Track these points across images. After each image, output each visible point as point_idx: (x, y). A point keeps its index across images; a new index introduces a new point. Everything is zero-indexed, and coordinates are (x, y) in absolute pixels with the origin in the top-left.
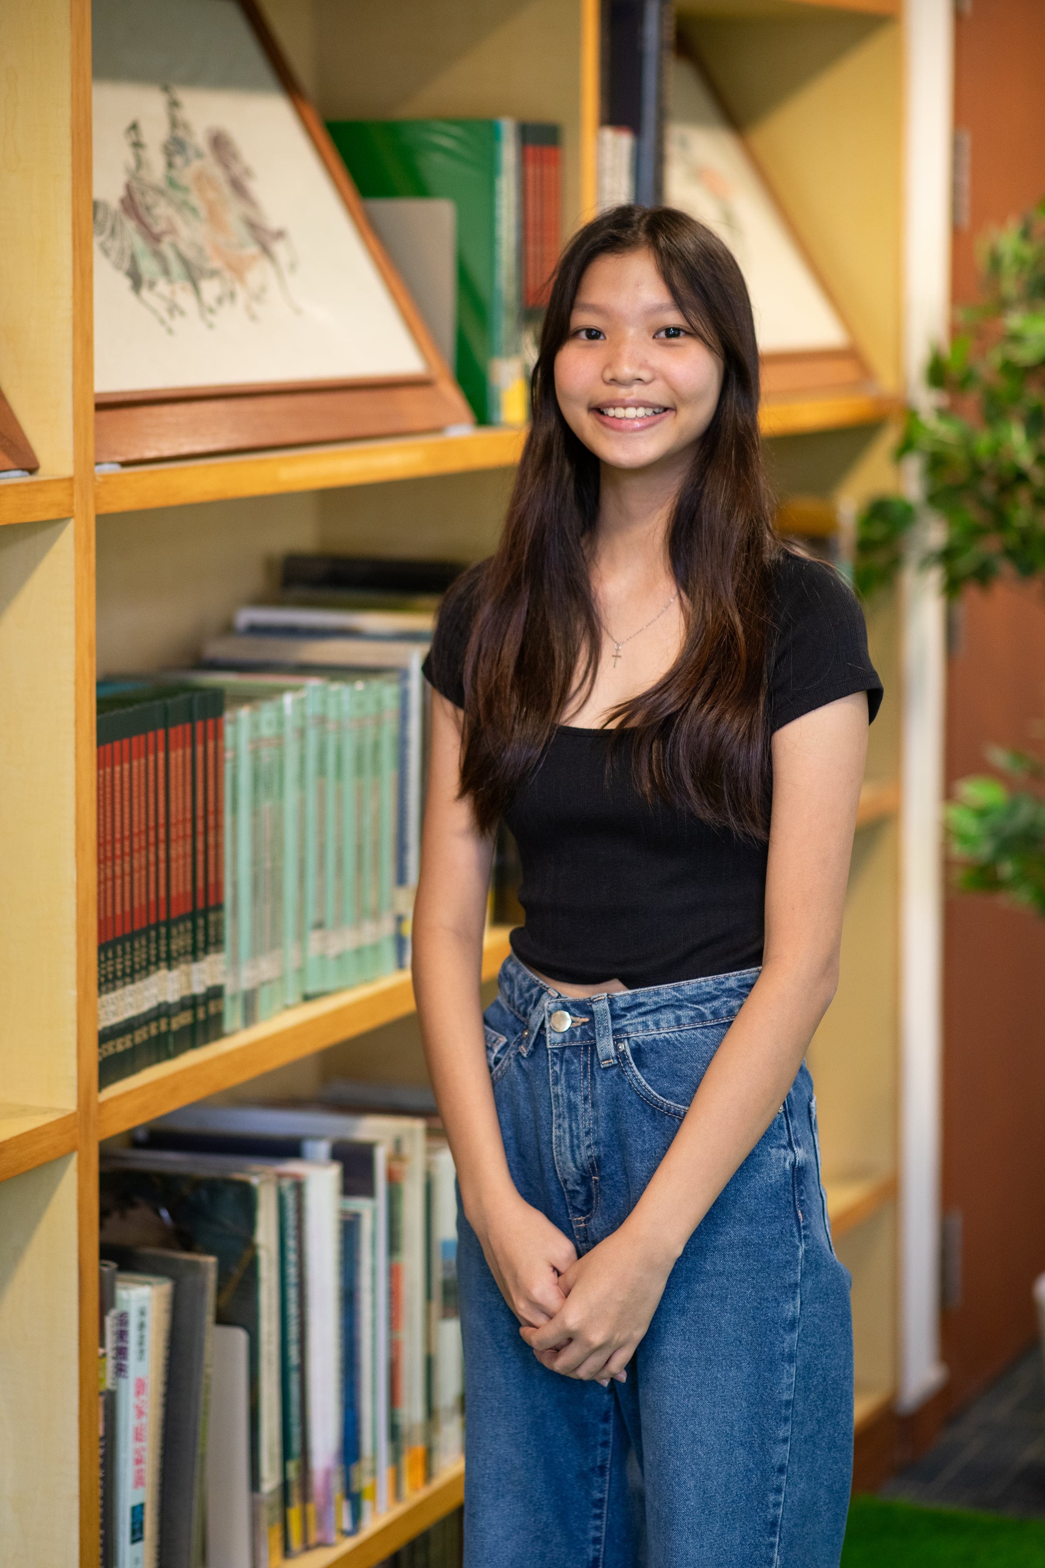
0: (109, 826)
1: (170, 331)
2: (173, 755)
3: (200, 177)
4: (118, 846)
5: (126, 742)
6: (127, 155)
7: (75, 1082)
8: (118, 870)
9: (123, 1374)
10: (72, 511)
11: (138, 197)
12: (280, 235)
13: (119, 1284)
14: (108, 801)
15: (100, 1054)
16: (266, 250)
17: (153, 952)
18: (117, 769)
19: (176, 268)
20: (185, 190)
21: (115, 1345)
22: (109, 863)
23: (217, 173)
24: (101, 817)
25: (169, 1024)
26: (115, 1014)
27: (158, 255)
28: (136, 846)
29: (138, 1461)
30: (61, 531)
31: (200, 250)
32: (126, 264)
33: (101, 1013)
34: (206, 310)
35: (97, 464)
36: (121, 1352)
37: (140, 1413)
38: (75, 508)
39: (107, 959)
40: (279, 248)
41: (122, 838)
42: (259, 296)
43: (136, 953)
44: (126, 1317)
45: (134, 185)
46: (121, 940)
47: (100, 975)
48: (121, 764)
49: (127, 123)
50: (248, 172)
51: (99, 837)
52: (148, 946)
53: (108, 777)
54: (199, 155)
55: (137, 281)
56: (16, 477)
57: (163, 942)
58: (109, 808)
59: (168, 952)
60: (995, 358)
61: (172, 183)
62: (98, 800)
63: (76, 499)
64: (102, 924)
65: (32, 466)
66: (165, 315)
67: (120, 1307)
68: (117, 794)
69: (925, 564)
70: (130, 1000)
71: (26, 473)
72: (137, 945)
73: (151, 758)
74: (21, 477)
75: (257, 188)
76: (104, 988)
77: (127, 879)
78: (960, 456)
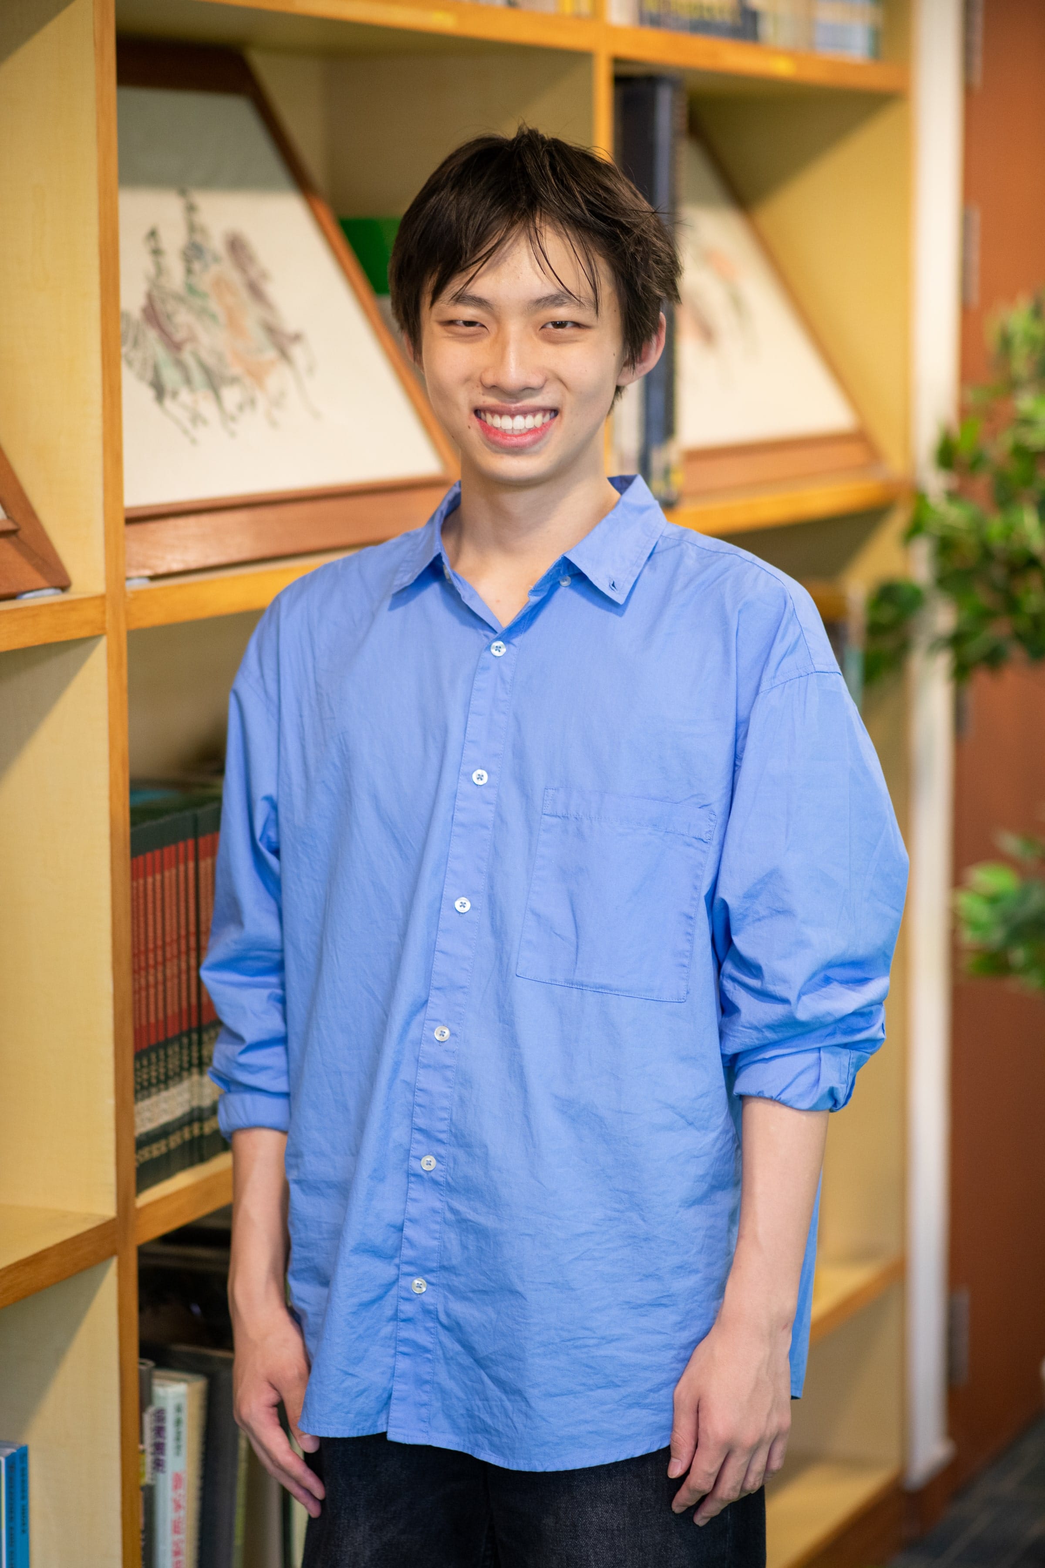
0: (142, 936)
1: (194, 441)
2: (202, 864)
3: (220, 283)
4: (151, 955)
5: (157, 853)
6: (146, 263)
7: (113, 1189)
8: (151, 979)
9: (160, 1468)
10: (103, 628)
11: (158, 306)
12: (297, 338)
13: (156, 1381)
14: (142, 913)
15: (137, 1160)
16: (284, 355)
17: (185, 1058)
18: (150, 880)
19: (197, 376)
20: (204, 296)
21: (153, 1441)
22: (143, 973)
23: (234, 277)
24: (136, 928)
25: (201, 1128)
26: (150, 1120)
27: (180, 364)
28: (168, 955)
29: (177, 1553)
30: (93, 648)
31: (220, 357)
32: (149, 375)
33: (138, 1120)
34: (228, 418)
35: (128, 579)
36: (159, 1448)
37: (178, 1506)
38: (107, 625)
39: (142, 1066)
40: (296, 352)
41: (155, 947)
42: (278, 401)
43: (170, 1060)
44: (163, 1413)
45: (155, 293)
46: (155, 1048)
47: (136, 1083)
48: (153, 875)
49: (145, 230)
50: (264, 275)
51: (133, 946)
52: (181, 1053)
53: (141, 889)
54: (216, 259)
55: (159, 390)
56: (49, 596)
57: (195, 1048)
58: (142, 919)
59: (200, 1058)
60: (1006, 441)
61: (191, 289)
62: (133, 912)
63: (108, 617)
64: (138, 1033)
65: (64, 583)
66: (188, 425)
67: (158, 1404)
68: (150, 905)
69: (935, 647)
70: (164, 1106)
71: (58, 591)
72: (170, 1052)
73: (182, 868)
74: (54, 595)
75: (274, 290)
76: (139, 1096)
77: (160, 988)
78: (971, 541)
